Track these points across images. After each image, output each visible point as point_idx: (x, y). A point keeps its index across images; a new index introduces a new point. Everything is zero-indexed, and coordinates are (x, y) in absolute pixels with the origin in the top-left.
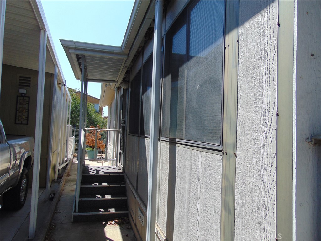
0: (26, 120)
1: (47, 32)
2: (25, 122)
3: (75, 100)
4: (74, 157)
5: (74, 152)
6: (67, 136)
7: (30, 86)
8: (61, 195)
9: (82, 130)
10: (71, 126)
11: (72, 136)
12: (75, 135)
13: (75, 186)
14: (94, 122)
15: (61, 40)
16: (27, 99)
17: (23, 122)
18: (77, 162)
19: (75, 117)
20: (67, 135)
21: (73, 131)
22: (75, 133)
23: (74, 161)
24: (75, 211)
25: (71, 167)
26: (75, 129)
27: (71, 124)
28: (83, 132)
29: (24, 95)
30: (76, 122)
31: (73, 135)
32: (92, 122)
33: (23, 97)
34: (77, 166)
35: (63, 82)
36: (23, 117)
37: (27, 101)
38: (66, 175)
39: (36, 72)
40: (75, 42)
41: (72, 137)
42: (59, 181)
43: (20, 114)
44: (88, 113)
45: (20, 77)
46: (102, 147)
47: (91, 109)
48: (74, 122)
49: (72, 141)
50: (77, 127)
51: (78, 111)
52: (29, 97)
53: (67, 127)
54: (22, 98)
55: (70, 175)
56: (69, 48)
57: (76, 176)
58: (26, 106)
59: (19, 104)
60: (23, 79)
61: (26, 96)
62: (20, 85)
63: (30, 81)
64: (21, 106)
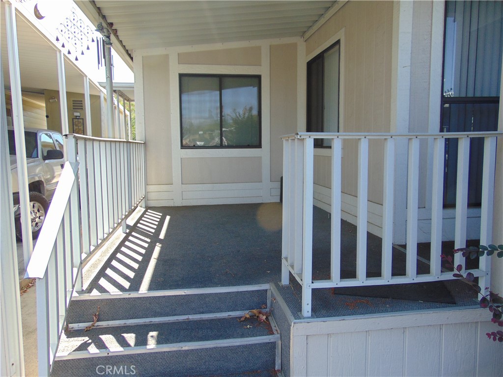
7: (82, 109)
16: (81, 120)
29: (78, 117)
33: (78, 119)
37: (82, 122)
39: (83, 95)
45: (73, 101)
52: (83, 119)
54: (76, 120)
58: (81, 128)
59: (74, 126)
60: (76, 102)
61: (80, 118)
62: (74, 109)
63: (82, 104)
64: (77, 127)
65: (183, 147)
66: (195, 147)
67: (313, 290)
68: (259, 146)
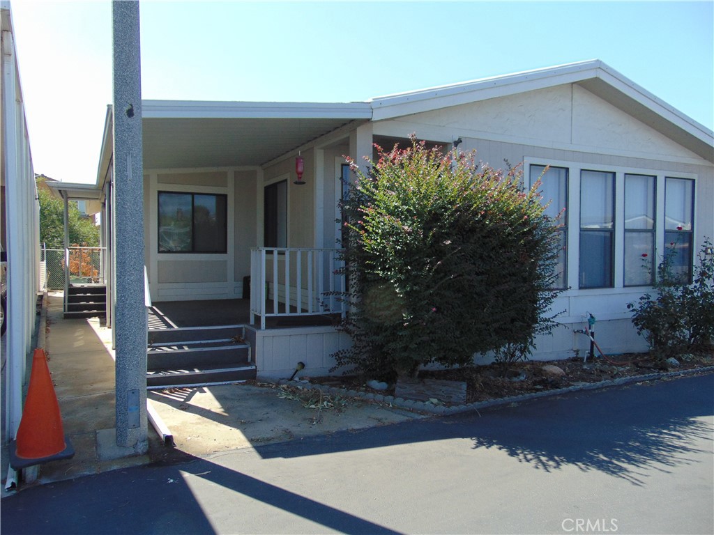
14: (79, 238)
23: (49, 295)
24: (65, 312)
26: (45, 250)
41: (43, 261)
49: (43, 266)
65: (159, 252)
66: (169, 252)
67: (266, 317)
68: (225, 252)
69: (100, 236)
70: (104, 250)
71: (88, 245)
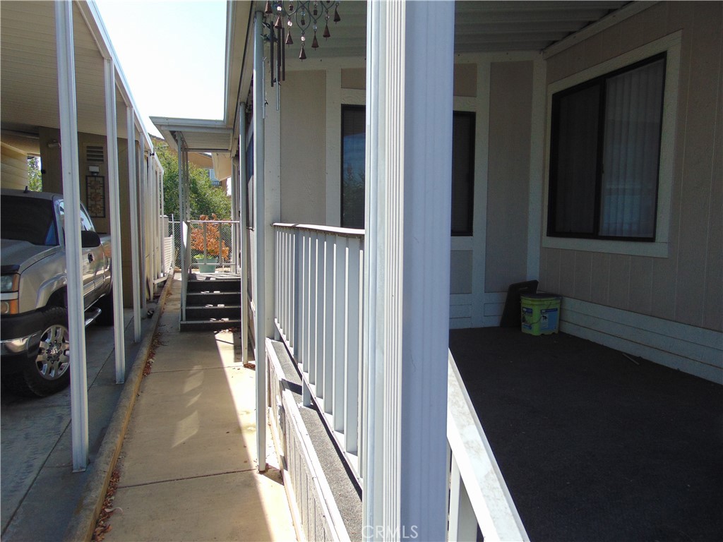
0: (102, 212)
1: (134, 108)
2: (101, 214)
3: (169, 164)
4: (175, 272)
5: (174, 265)
6: (161, 236)
7: (102, 160)
8: (161, 313)
9: (184, 223)
10: (166, 216)
11: (168, 234)
12: (174, 233)
13: (179, 305)
14: (209, 209)
15: (151, 118)
16: (100, 179)
17: (98, 215)
18: (181, 279)
19: (171, 199)
20: (161, 233)
21: (170, 226)
22: (173, 231)
23: (175, 278)
24: (182, 320)
25: (171, 285)
26: (173, 222)
27: (165, 214)
28: (185, 227)
29: (96, 174)
30: (174, 209)
31: (171, 233)
32: (205, 208)
33: (95, 176)
34: (181, 284)
35: (150, 150)
36: (98, 207)
37: (101, 182)
38: (166, 293)
39: (104, 139)
40: (167, 119)
41: (169, 236)
42: (156, 300)
43: (93, 203)
44: (195, 191)
45: (88, 147)
46: (223, 252)
47: (202, 182)
48: (170, 208)
49: (169, 242)
50: (177, 218)
51: (177, 185)
52: (103, 177)
53: (159, 219)
54: (93, 179)
55: (171, 294)
56: (161, 125)
57: (180, 294)
58: (100, 191)
59: (89, 188)
60: (92, 150)
61: (99, 175)
62: (88, 160)
63: (102, 152)
64: (93, 191)
68: (469, 232)
69: (232, 205)
70: (235, 223)
71: (219, 216)
